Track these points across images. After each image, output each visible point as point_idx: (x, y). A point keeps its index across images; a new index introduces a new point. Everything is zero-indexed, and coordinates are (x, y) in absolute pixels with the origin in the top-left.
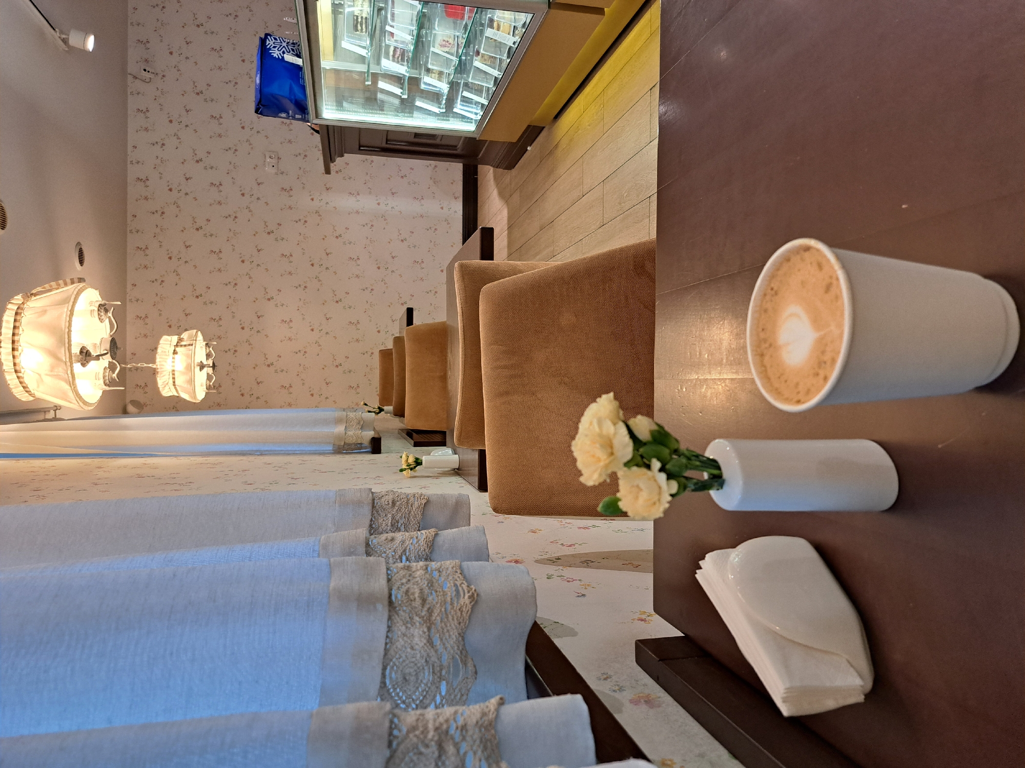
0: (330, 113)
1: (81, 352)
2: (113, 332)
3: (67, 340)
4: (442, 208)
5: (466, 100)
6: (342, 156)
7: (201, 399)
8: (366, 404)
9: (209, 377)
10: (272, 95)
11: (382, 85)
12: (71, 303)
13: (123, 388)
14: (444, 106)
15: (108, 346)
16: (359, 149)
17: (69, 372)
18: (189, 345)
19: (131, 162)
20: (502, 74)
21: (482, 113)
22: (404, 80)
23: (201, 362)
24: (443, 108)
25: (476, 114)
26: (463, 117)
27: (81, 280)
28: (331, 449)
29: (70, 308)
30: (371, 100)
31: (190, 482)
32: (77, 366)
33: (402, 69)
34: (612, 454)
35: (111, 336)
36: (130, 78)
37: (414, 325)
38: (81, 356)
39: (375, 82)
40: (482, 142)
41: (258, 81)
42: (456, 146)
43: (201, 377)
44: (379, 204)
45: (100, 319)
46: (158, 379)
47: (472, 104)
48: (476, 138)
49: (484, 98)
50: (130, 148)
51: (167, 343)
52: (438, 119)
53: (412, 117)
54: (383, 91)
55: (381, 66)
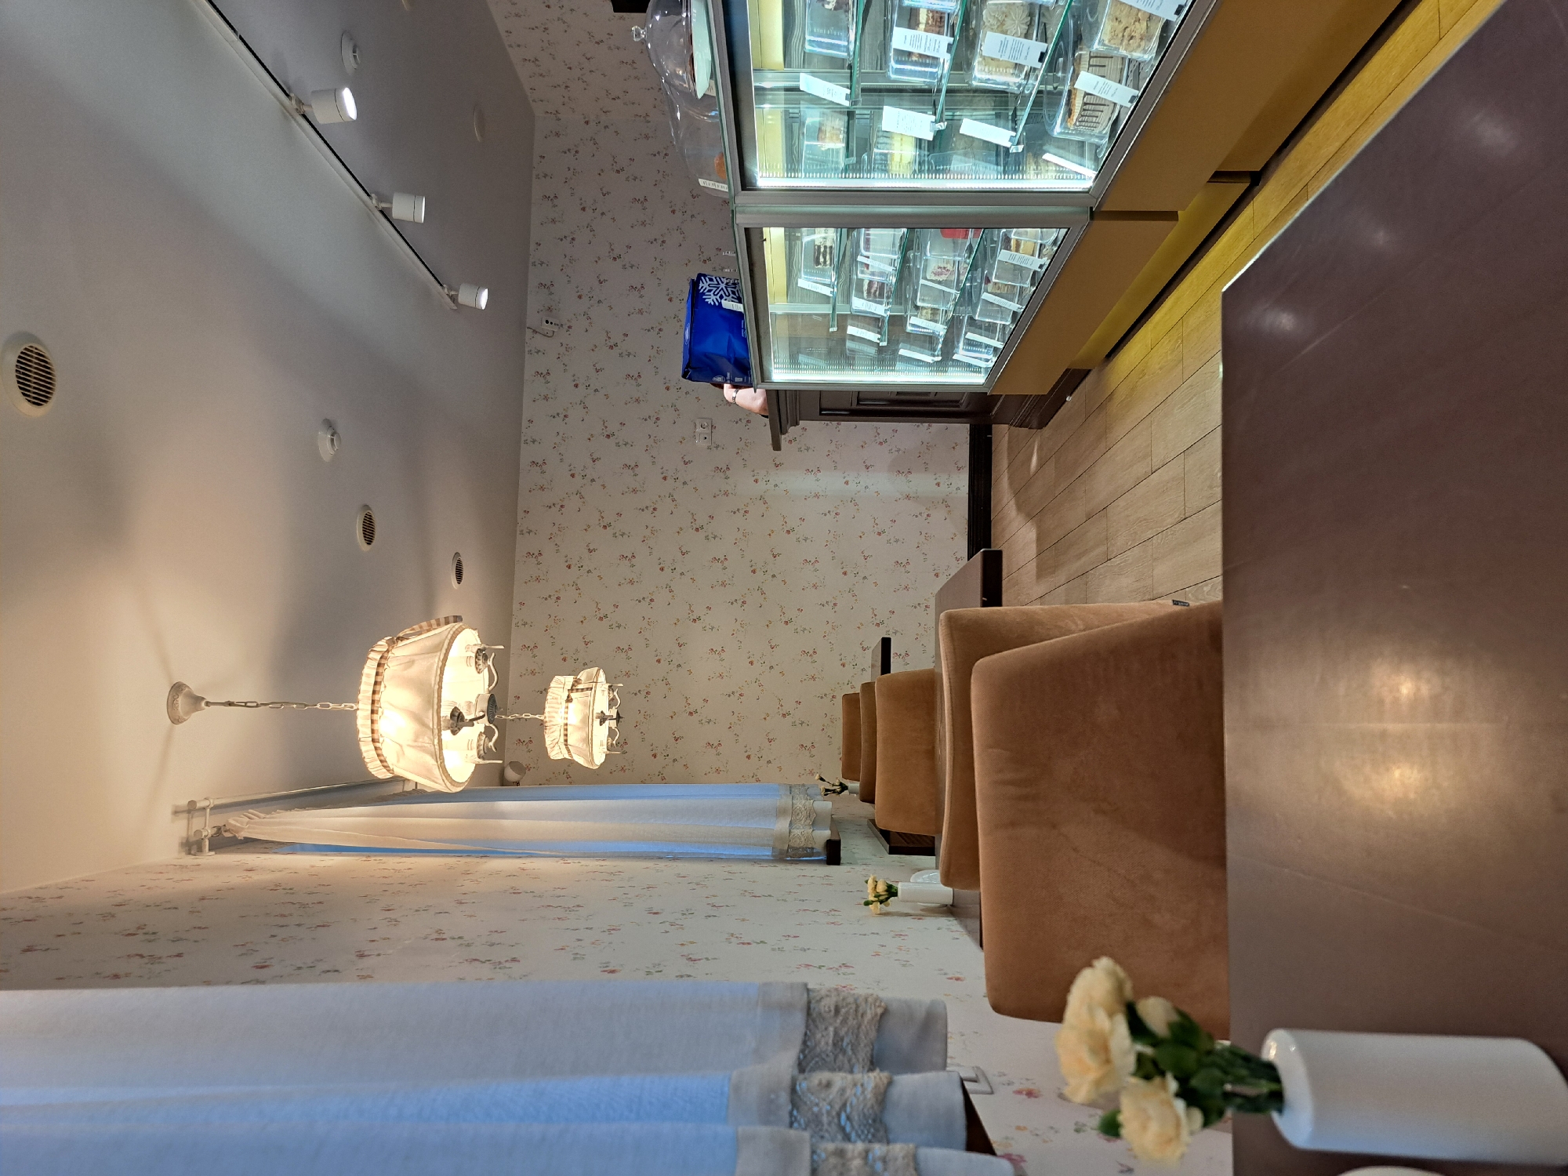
0: (781, 375)
1: (452, 715)
2: (491, 687)
3: (436, 701)
4: (938, 484)
5: (970, 343)
6: (797, 424)
7: (599, 764)
8: (822, 779)
9: (611, 733)
10: (705, 355)
11: (852, 330)
12: (444, 651)
13: (500, 762)
14: (940, 353)
15: (485, 706)
16: (821, 414)
17: (436, 741)
18: (587, 689)
19: (526, 442)
20: (1024, 307)
21: (995, 359)
22: (883, 321)
23: (602, 712)
24: (938, 356)
25: (987, 360)
26: (969, 366)
27: (457, 619)
28: (770, 853)
29: (442, 657)
30: (839, 352)
31: (578, 906)
32: (446, 734)
33: (880, 310)
34: (1108, 1061)
35: (490, 692)
36: (529, 333)
37: (892, 672)
38: (451, 721)
39: (842, 328)
40: (994, 398)
41: (687, 337)
42: (957, 401)
43: (601, 733)
44: (847, 483)
45: (477, 668)
46: (546, 736)
47: (981, 348)
48: (986, 393)
49: (998, 340)
50: (525, 423)
51: (560, 685)
52: (931, 371)
53: (894, 370)
54: (853, 338)
55: (851, 306)
